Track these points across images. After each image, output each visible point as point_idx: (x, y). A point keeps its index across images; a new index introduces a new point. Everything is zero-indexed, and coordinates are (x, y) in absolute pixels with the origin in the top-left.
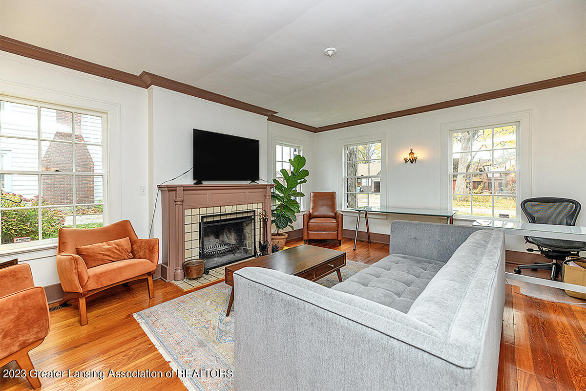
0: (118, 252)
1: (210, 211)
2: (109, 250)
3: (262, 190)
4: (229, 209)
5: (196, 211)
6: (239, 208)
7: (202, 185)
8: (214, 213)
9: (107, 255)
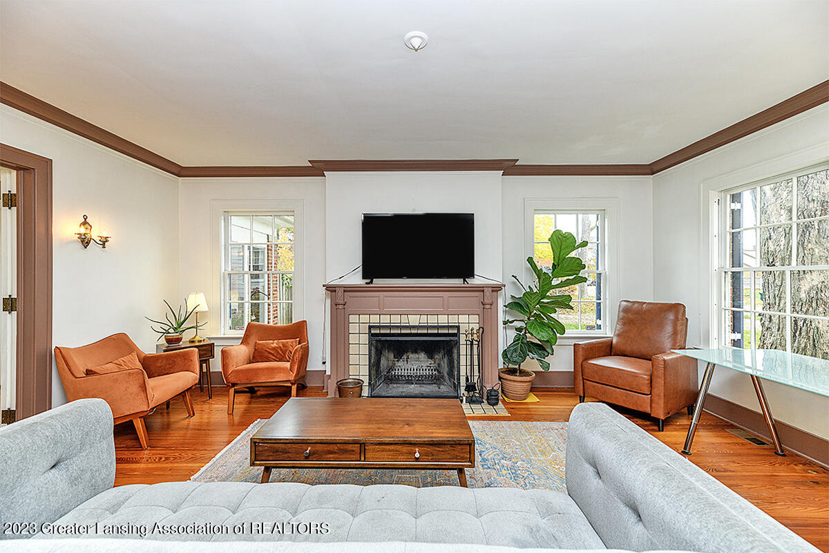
0: (281, 353)
1: (385, 320)
2: (274, 349)
3: (476, 294)
4: (414, 320)
5: (364, 318)
6: (432, 320)
7: (374, 286)
8: (390, 323)
9: (271, 353)
